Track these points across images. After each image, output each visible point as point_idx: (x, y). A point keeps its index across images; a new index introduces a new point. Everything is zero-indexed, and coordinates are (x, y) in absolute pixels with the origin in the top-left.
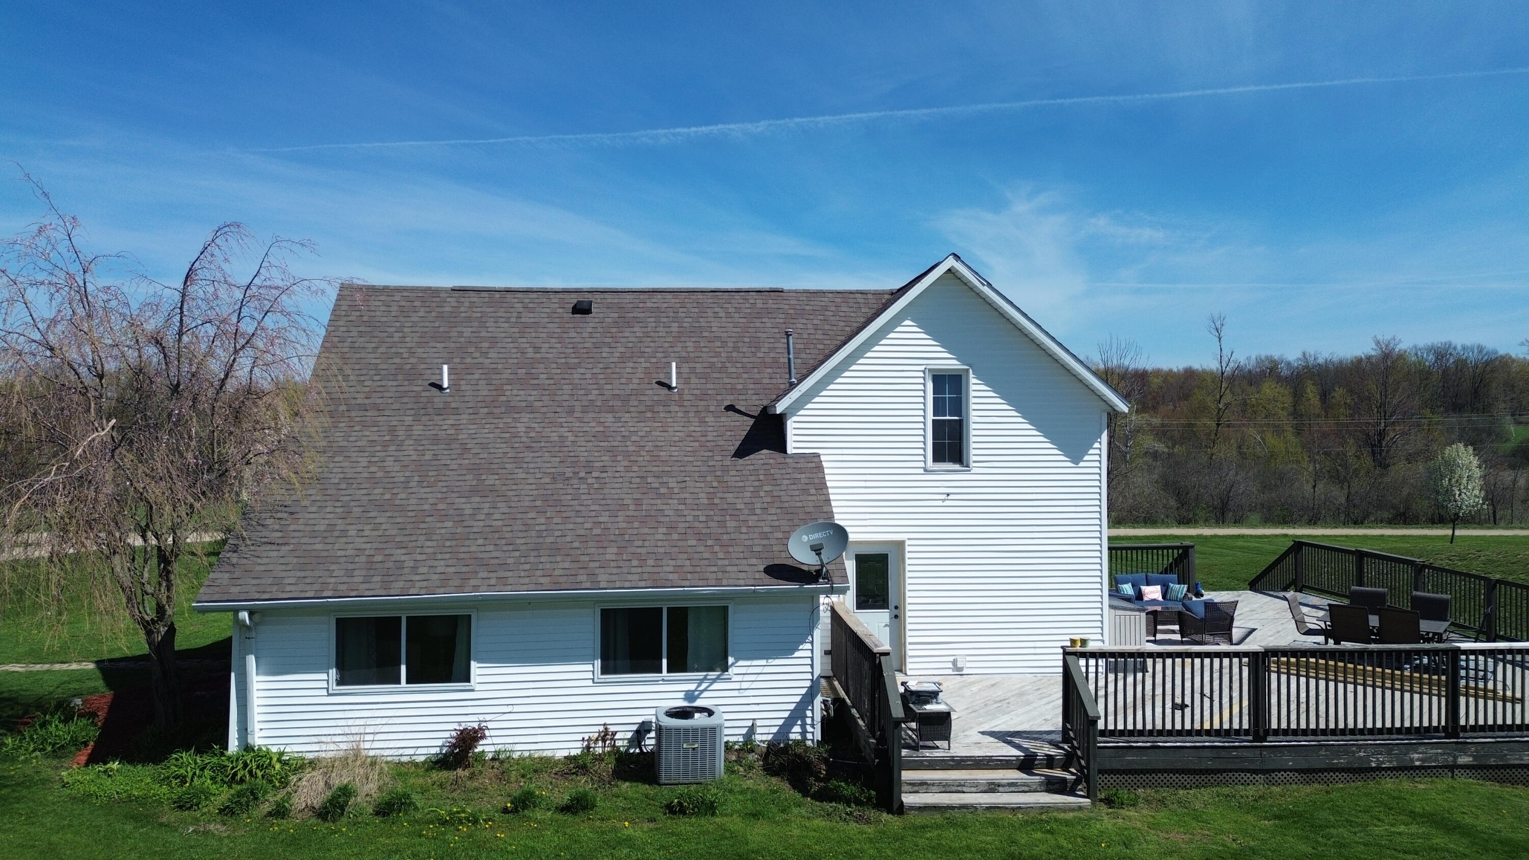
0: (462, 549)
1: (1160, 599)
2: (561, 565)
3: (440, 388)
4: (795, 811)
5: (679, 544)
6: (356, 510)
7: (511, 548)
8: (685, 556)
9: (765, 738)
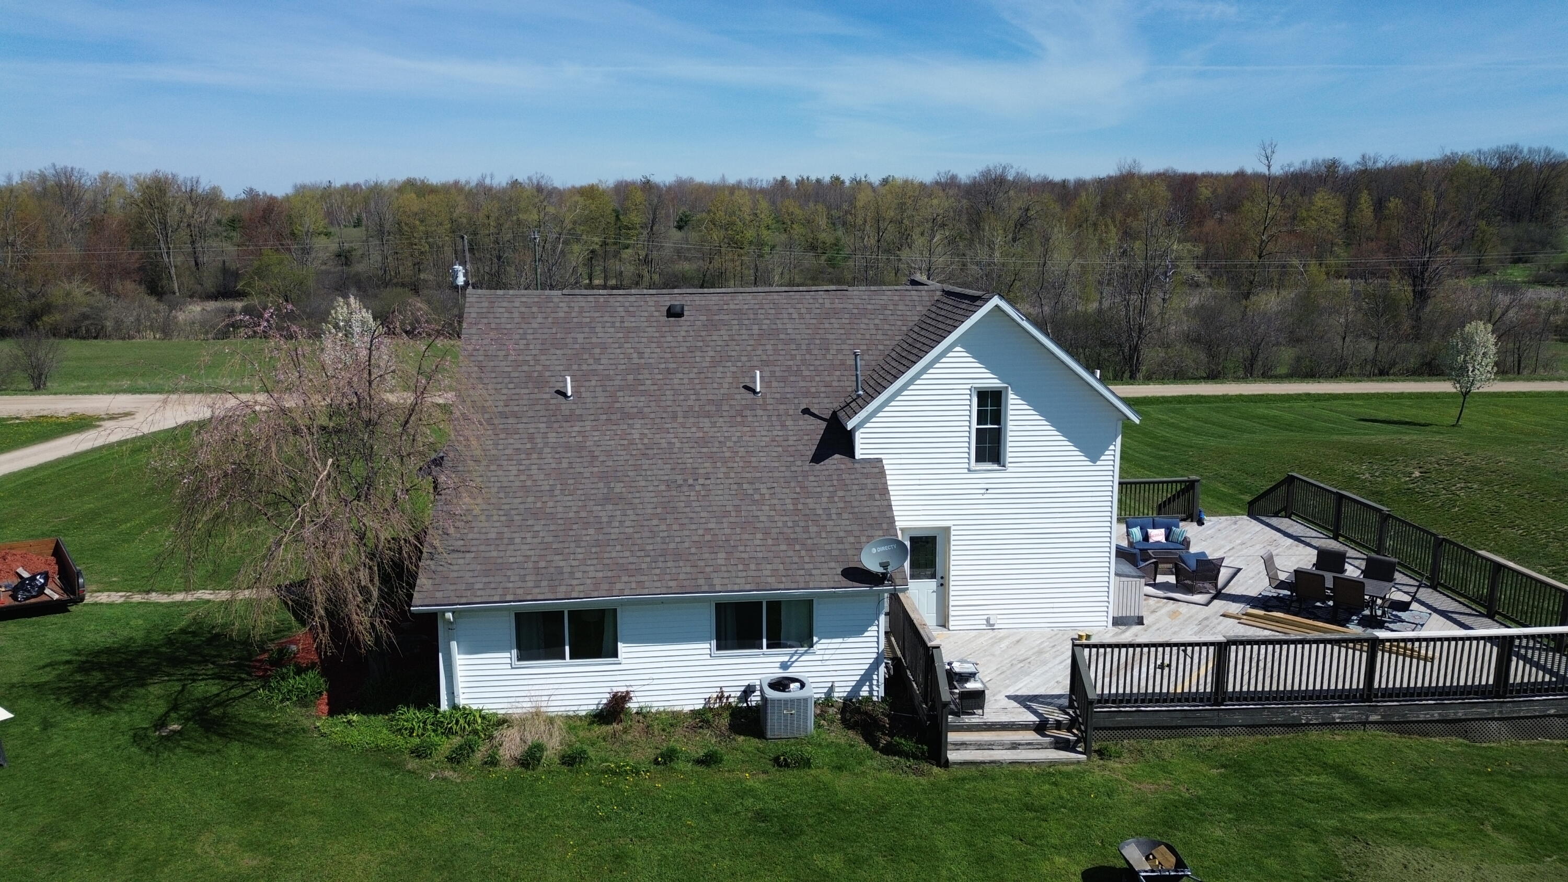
0: (606, 555)
1: (1164, 541)
2: (684, 570)
3: (564, 395)
4: (869, 763)
5: (773, 548)
6: (516, 518)
7: (642, 554)
8: (779, 560)
9: (841, 695)
